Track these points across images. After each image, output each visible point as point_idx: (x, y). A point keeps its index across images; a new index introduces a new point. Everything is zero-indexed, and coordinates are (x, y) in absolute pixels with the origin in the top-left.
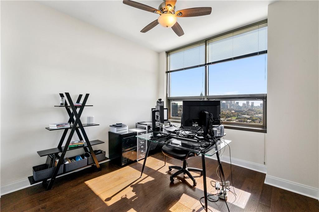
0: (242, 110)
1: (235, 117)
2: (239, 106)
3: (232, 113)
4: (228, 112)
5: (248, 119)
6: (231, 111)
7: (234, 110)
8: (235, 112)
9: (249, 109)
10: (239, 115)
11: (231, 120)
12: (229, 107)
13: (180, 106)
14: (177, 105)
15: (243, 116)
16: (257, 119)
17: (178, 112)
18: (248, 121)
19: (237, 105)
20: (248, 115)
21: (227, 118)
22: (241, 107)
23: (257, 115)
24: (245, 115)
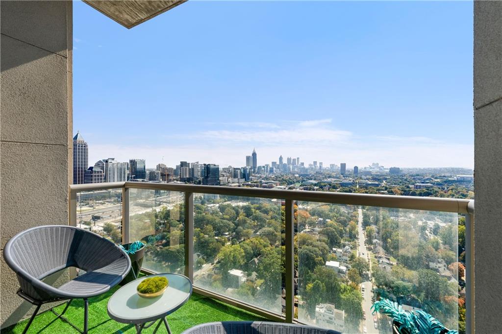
0: (308, 173)
1: (299, 183)
2: (304, 168)
3: (295, 178)
4: (290, 176)
5: (315, 185)
6: (294, 175)
7: (297, 174)
8: (300, 177)
9: (317, 172)
10: (304, 181)
11: (294, 188)
12: (291, 170)
13: (223, 169)
14: (218, 168)
15: (310, 181)
16: (325, 186)
17: (220, 178)
18: (316, 188)
19: (302, 167)
20: (315, 179)
21: (288, 184)
22: (307, 170)
23: (326, 180)
24: (311, 179)
